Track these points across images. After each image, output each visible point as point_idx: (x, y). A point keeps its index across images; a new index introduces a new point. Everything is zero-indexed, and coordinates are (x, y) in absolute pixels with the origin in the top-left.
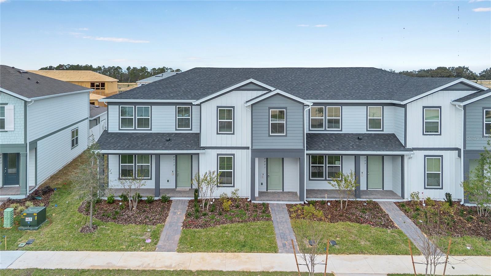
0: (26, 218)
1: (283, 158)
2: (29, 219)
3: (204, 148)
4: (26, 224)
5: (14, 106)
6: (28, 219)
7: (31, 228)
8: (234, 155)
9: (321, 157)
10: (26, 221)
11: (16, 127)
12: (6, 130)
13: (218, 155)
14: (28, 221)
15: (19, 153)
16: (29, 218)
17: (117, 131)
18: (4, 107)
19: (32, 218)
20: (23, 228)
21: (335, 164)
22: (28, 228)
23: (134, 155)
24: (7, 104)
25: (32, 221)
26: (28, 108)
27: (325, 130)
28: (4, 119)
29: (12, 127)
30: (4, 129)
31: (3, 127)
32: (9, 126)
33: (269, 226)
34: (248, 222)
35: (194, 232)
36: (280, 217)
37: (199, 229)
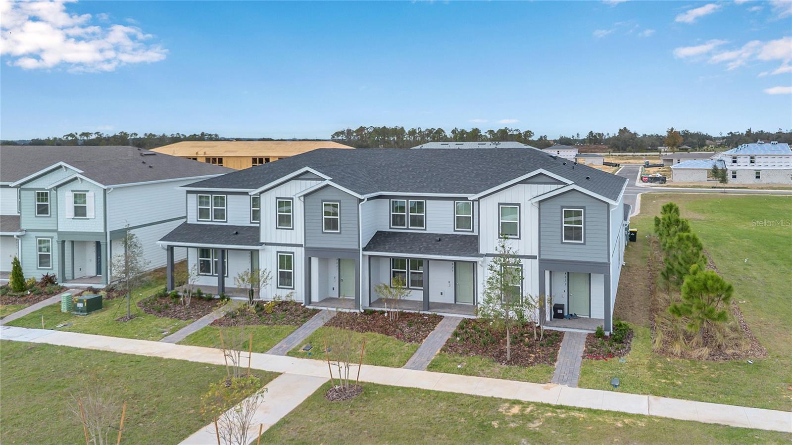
0: (78, 304)
2: (80, 305)
3: (264, 244)
4: (77, 309)
5: (95, 192)
7: (81, 314)
8: (293, 253)
9: (403, 260)
10: (78, 306)
11: (96, 215)
12: (87, 217)
13: (278, 252)
15: (99, 242)
17: (195, 222)
18: (85, 194)
19: (82, 304)
20: (75, 313)
21: (419, 270)
22: (79, 313)
23: (211, 249)
24: (87, 191)
25: (82, 306)
26: (107, 195)
27: (408, 229)
28: (86, 206)
29: (93, 214)
30: (86, 216)
31: (85, 215)
32: (90, 213)
33: (291, 330)
34: (276, 325)
35: (214, 329)
36: (315, 323)
37: (220, 327)
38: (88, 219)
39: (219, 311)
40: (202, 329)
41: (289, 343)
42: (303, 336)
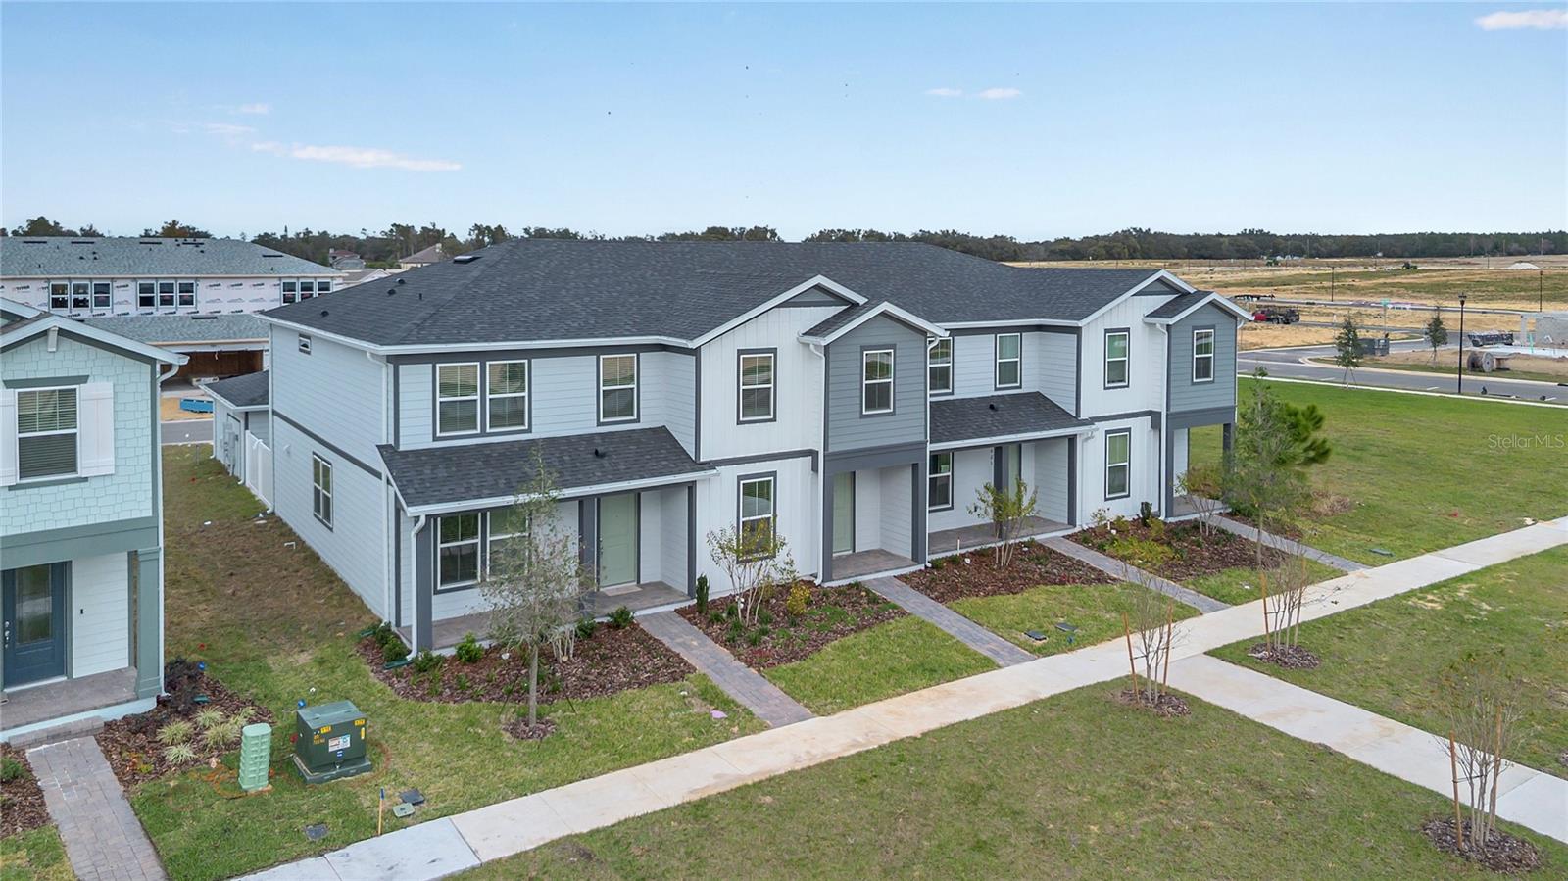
0: (331, 742)
1: (854, 473)
2: (339, 744)
3: (712, 465)
4: (331, 762)
5: (114, 386)
6: (336, 742)
8: (774, 474)
10: (331, 749)
11: (121, 462)
12: (82, 473)
13: (740, 478)
14: (336, 748)
16: (341, 740)
17: (427, 443)
18: (75, 390)
19: (348, 739)
20: (326, 774)
22: (340, 770)
23: (480, 514)
24: (83, 379)
25: (349, 745)
26: (157, 389)
28: (76, 434)
29: (111, 459)
30: (75, 471)
31: (71, 465)
32: (92, 458)
33: (922, 624)
34: (870, 626)
35: (794, 671)
36: (918, 604)
37: (795, 664)
38: (86, 479)
39: (683, 644)
40: (773, 680)
41: (984, 641)
42: (966, 626)
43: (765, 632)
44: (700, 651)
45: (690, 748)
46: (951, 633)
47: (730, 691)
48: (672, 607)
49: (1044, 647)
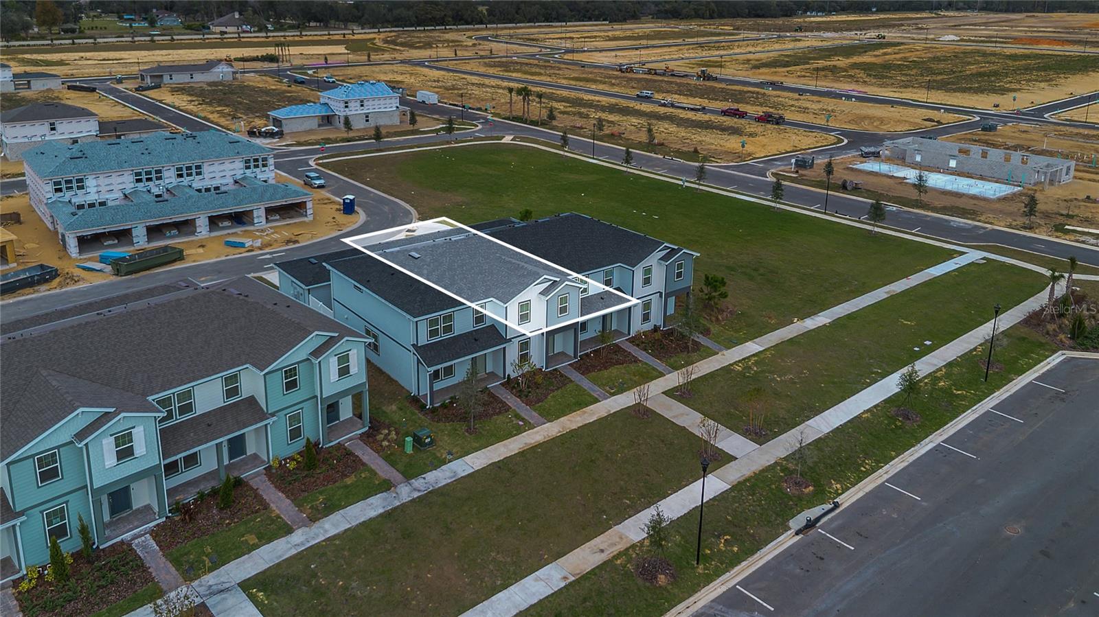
3: (511, 339)
12: (351, 374)
17: (426, 342)
18: (349, 353)
33: (577, 385)
34: (561, 387)
35: (540, 406)
36: (575, 376)
37: (540, 404)
39: (506, 398)
40: (535, 410)
41: (596, 391)
42: (591, 385)
43: (529, 392)
44: (511, 400)
45: (516, 435)
46: (586, 388)
47: (523, 415)
48: (499, 383)
49: (614, 392)
